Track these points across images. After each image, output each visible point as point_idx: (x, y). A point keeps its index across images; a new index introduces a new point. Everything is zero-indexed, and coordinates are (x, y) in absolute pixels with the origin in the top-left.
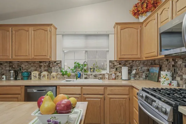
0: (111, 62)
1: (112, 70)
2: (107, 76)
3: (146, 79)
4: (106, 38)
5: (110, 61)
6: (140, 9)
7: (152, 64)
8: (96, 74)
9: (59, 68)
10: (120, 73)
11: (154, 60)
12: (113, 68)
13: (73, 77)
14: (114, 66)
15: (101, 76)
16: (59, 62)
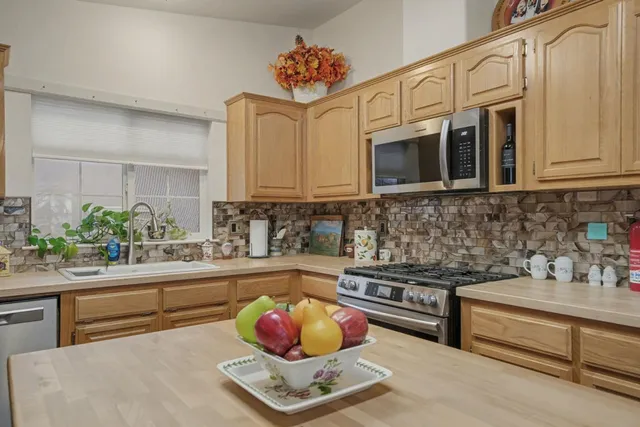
0: (217, 207)
1: (220, 230)
2: (208, 250)
3: (302, 251)
4: (198, 129)
5: (216, 205)
6: (302, 69)
7: (315, 213)
8: (171, 245)
9: (20, 226)
10: (241, 238)
11: (324, 204)
12: (224, 226)
13: (86, 259)
14: (227, 218)
15: (187, 251)
16: (19, 203)
